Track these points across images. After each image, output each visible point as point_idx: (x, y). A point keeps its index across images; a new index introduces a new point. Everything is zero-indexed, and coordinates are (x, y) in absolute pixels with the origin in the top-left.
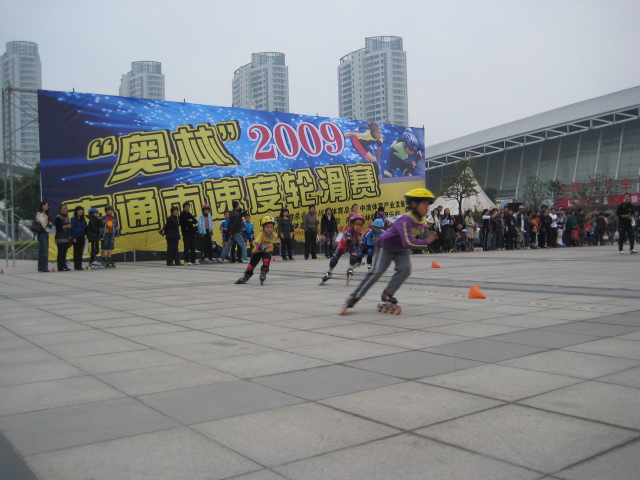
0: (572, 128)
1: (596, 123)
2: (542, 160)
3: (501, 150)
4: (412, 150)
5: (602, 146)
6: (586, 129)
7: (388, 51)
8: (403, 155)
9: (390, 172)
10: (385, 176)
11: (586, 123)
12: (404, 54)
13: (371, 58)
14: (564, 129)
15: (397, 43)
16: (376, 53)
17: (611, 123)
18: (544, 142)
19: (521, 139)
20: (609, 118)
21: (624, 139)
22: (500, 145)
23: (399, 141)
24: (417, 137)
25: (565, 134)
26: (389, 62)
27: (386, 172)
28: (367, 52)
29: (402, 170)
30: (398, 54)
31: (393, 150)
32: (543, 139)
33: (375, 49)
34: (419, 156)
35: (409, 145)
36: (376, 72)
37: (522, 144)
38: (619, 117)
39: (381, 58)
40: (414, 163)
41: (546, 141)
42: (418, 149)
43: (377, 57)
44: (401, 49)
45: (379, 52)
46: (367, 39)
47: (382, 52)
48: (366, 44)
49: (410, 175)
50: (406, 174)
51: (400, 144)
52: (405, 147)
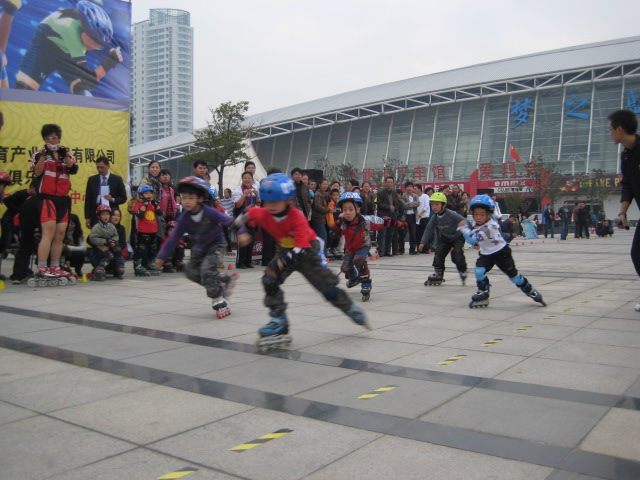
0: (363, 112)
1: (387, 108)
2: (332, 145)
3: (289, 131)
4: (98, 41)
5: (392, 133)
6: (378, 114)
7: (174, 25)
8: (75, 48)
9: (35, 76)
10: (20, 86)
11: (377, 108)
12: (191, 30)
13: (156, 31)
14: (354, 112)
15: (184, 18)
16: (161, 27)
17: (403, 109)
18: (333, 125)
19: (309, 122)
20: (401, 103)
21: (415, 127)
22: (287, 126)
23: (65, 14)
24: (112, 16)
25: (356, 118)
26: (175, 37)
27: (21, 76)
28: (151, 25)
29: (68, 80)
30: (185, 30)
31: (48, 30)
32: (333, 122)
33: (160, 22)
34: (114, 57)
35: (88, 29)
36: (160, 47)
37: (310, 127)
38: (410, 104)
39: (166, 33)
40: (100, 71)
41: (336, 124)
42: (115, 43)
43: (162, 30)
44: (188, 25)
45: (163, 26)
46: (152, 10)
47: (168, 25)
48: (151, 16)
49: (88, 94)
50: (78, 90)
51: (68, 22)
52: (81, 31)
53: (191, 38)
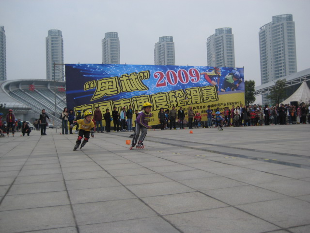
4: (237, 78)
7: (284, 22)
8: (232, 81)
9: (224, 89)
10: (222, 91)
12: (294, 23)
13: (276, 26)
15: (290, 18)
16: (278, 24)
26: (285, 28)
27: (222, 90)
28: (273, 24)
29: (231, 88)
30: (290, 23)
31: (226, 79)
33: (278, 22)
34: (241, 81)
35: (235, 76)
36: (278, 34)
39: (281, 26)
40: (238, 85)
43: (279, 26)
44: (292, 21)
46: (273, 17)
47: (281, 23)
48: (273, 19)
49: (235, 90)
50: (233, 90)
51: (230, 76)
52: (233, 77)
53: (294, 27)
